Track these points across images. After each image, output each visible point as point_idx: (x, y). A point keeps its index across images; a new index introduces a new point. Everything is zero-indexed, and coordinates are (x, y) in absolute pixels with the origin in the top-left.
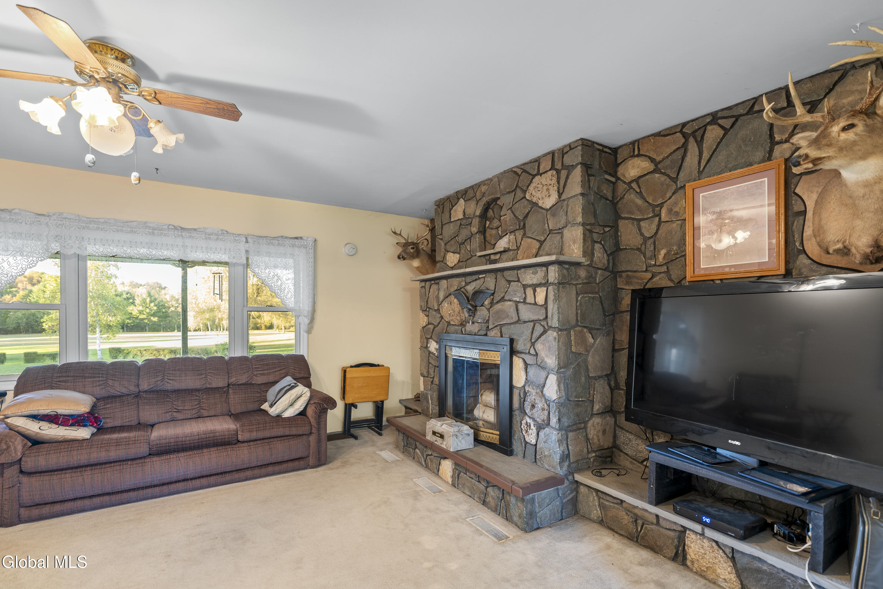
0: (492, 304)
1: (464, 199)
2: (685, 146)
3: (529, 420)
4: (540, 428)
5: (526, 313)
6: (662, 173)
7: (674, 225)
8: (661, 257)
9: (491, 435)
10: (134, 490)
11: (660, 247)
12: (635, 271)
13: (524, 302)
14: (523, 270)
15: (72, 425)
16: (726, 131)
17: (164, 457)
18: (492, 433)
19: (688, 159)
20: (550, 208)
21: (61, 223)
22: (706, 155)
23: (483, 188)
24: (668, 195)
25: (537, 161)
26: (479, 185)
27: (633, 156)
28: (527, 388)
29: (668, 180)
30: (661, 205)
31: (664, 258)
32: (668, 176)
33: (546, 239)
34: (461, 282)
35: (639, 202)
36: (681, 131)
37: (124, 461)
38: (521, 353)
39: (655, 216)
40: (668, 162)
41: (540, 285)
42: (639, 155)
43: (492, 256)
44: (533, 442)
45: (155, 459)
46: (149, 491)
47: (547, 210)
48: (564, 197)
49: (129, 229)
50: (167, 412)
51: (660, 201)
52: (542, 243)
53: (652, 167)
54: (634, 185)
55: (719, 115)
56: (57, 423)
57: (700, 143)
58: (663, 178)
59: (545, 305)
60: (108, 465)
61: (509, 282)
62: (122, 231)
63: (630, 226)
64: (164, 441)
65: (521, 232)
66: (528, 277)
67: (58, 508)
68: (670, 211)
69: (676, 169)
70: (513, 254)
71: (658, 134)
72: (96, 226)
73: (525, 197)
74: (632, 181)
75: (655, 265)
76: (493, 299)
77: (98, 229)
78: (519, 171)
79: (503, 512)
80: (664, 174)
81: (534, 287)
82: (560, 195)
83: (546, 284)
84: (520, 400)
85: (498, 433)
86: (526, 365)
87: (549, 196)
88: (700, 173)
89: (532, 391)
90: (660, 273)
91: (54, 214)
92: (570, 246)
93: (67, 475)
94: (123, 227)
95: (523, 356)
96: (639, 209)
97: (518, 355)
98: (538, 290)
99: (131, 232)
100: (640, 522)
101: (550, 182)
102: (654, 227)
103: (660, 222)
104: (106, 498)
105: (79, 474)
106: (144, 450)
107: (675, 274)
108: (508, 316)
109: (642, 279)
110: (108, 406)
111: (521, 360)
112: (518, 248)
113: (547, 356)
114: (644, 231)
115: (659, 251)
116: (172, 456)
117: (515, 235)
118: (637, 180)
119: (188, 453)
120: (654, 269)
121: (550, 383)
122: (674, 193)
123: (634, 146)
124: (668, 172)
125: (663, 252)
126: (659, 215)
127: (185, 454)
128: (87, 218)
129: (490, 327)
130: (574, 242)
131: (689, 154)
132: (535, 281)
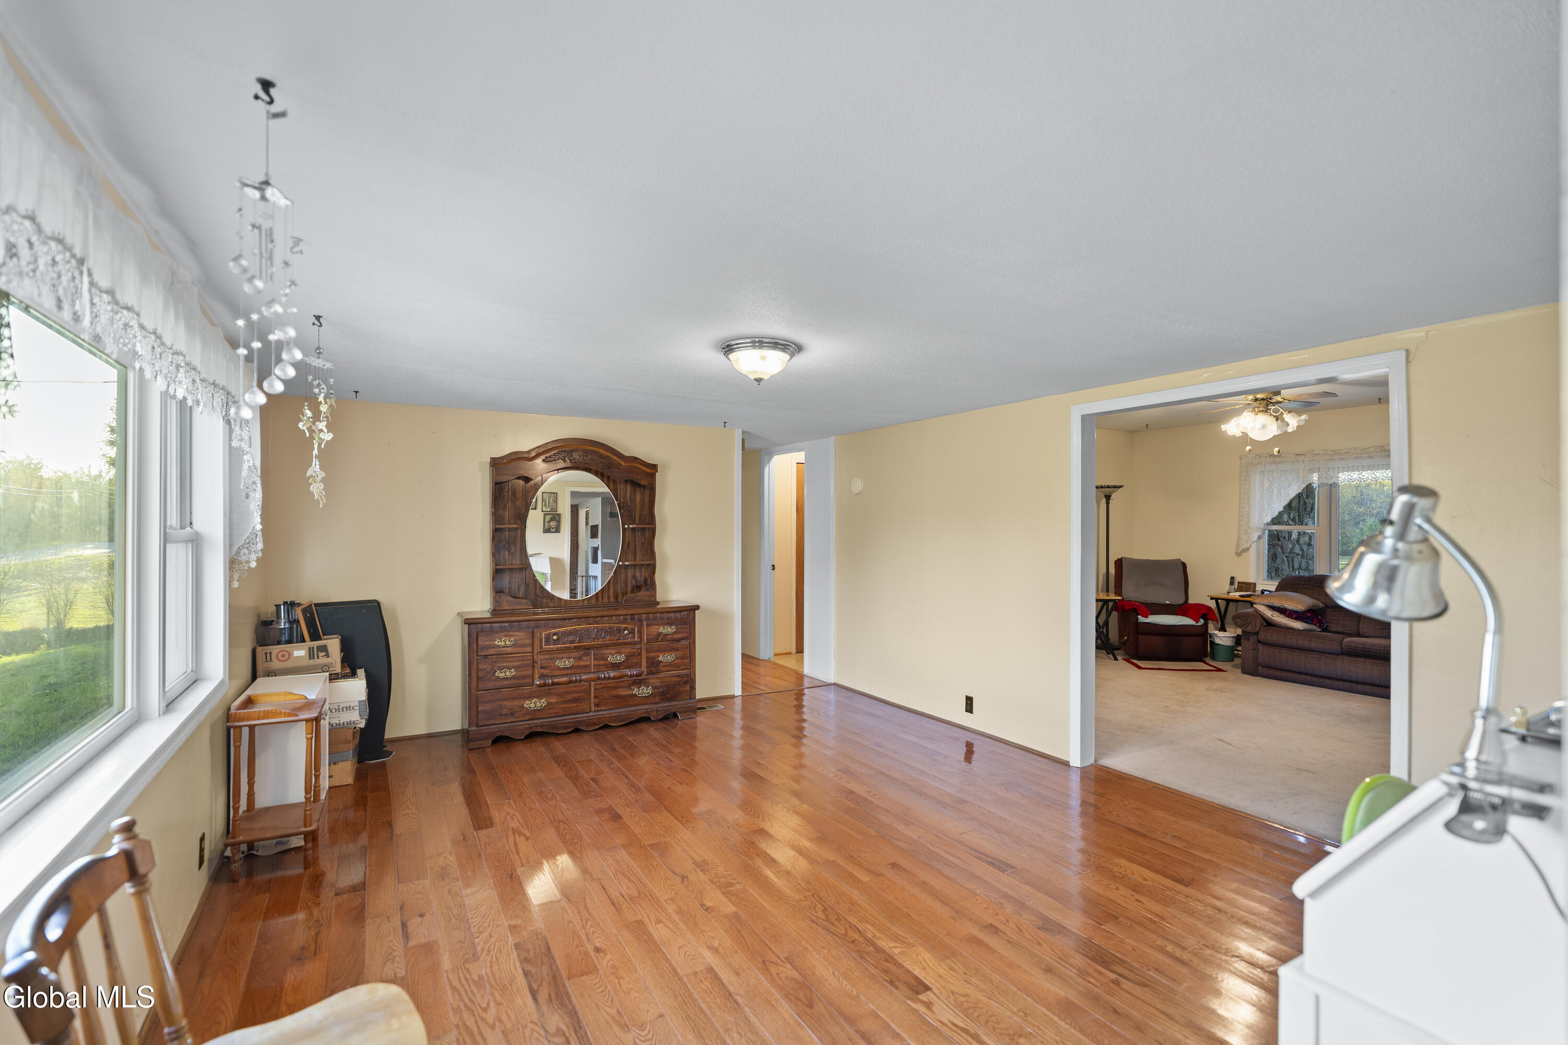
10: (1326, 678)
15: (1295, 619)
17: (1353, 659)
21: (1312, 458)
37: (1320, 652)
45: (1346, 658)
46: (1341, 683)
49: (1367, 455)
50: (1384, 629)
56: (1285, 615)
60: (1310, 652)
62: (1361, 458)
64: (1353, 645)
67: (1278, 673)
72: (1339, 457)
77: (1341, 459)
91: (1308, 453)
93: (1284, 652)
94: (1361, 454)
99: (1370, 457)
104: (1309, 678)
105: (1291, 653)
106: (1335, 647)
110: (1335, 613)
116: (1360, 660)
119: (1374, 661)
127: (1372, 661)
128: (1332, 451)
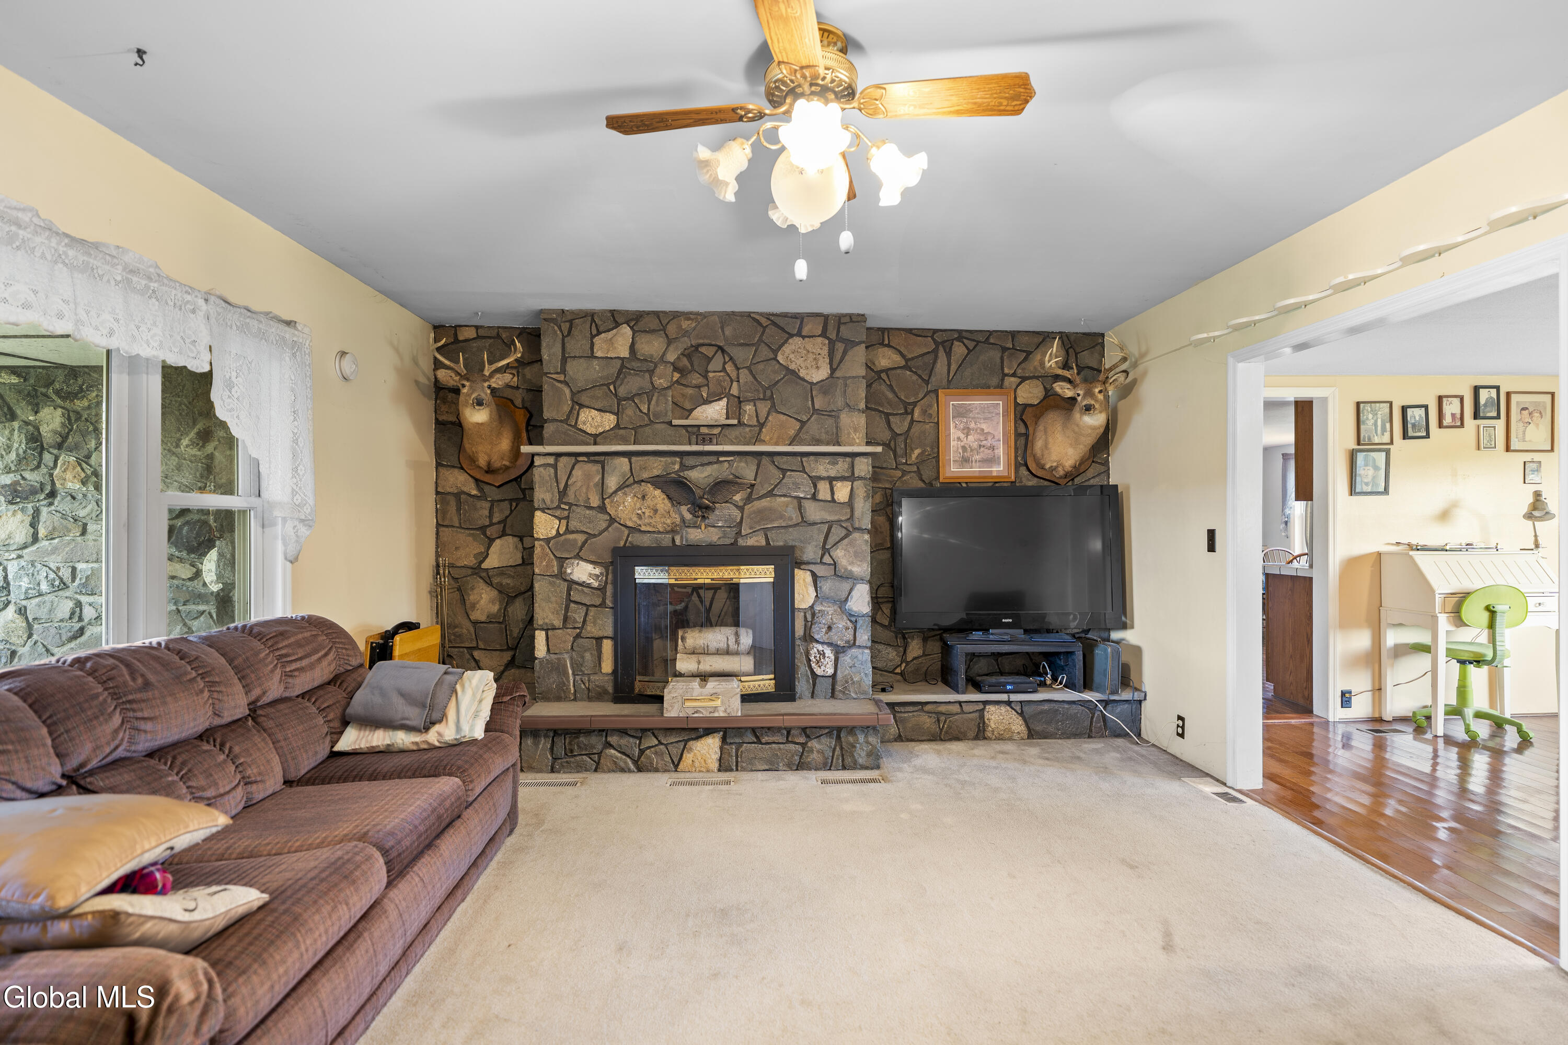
0: (749, 499)
1: (632, 328)
2: (935, 352)
3: (820, 647)
4: (839, 651)
5: (814, 512)
6: (911, 371)
7: (927, 426)
8: (914, 456)
9: (762, 683)
11: (913, 446)
12: (882, 468)
13: (814, 497)
14: (812, 458)
16: (969, 351)
18: (763, 680)
19: (938, 365)
20: (818, 383)
22: (954, 367)
23: (685, 324)
24: (921, 396)
25: (800, 318)
26: (676, 315)
27: (882, 344)
28: (818, 608)
29: (920, 380)
30: (915, 404)
31: (917, 458)
32: (920, 376)
33: (809, 419)
34: (674, 464)
35: (890, 395)
36: (932, 337)
38: (808, 563)
39: (906, 413)
40: (919, 362)
41: (843, 479)
42: (889, 346)
43: (702, 428)
44: (830, 671)
47: (812, 384)
48: (838, 374)
51: (912, 400)
52: (803, 423)
53: (903, 363)
54: (883, 376)
55: (964, 334)
57: (949, 354)
58: (915, 377)
59: (850, 504)
61: (784, 471)
63: (878, 418)
65: (769, 404)
66: (821, 467)
68: (924, 412)
69: (927, 372)
70: (750, 431)
71: (910, 331)
73: (775, 359)
74: (882, 371)
75: (906, 463)
76: (751, 493)
78: (764, 322)
79: (837, 762)
80: (915, 373)
81: (831, 480)
82: (833, 371)
83: (851, 477)
84: (805, 625)
85: (772, 676)
86: (815, 576)
87: (817, 368)
88: (949, 382)
89: (829, 611)
90: (910, 472)
92: (849, 434)
95: (812, 567)
96: (890, 403)
97: (802, 567)
98: (838, 485)
100: (942, 718)
101: (819, 351)
102: (906, 424)
103: (912, 421)
107: (927, 474)
108: (782, 517)
109: (891, 477)
111: (809, 573)
112: (761, 425)
113: (852, 563)
114: (893, 426)
115: (912, 450)
117: (755, 405)
118: (887, 371)
120: (906, 468)
121: (859, 594)
122: (925, 396)
123: (883, 334)
124: (920, 372)
125: (917, 452)
126: (912, 413)
129: (743, 532)
130: (856, 430)
131: (939, 361)
132: (833, 473)
